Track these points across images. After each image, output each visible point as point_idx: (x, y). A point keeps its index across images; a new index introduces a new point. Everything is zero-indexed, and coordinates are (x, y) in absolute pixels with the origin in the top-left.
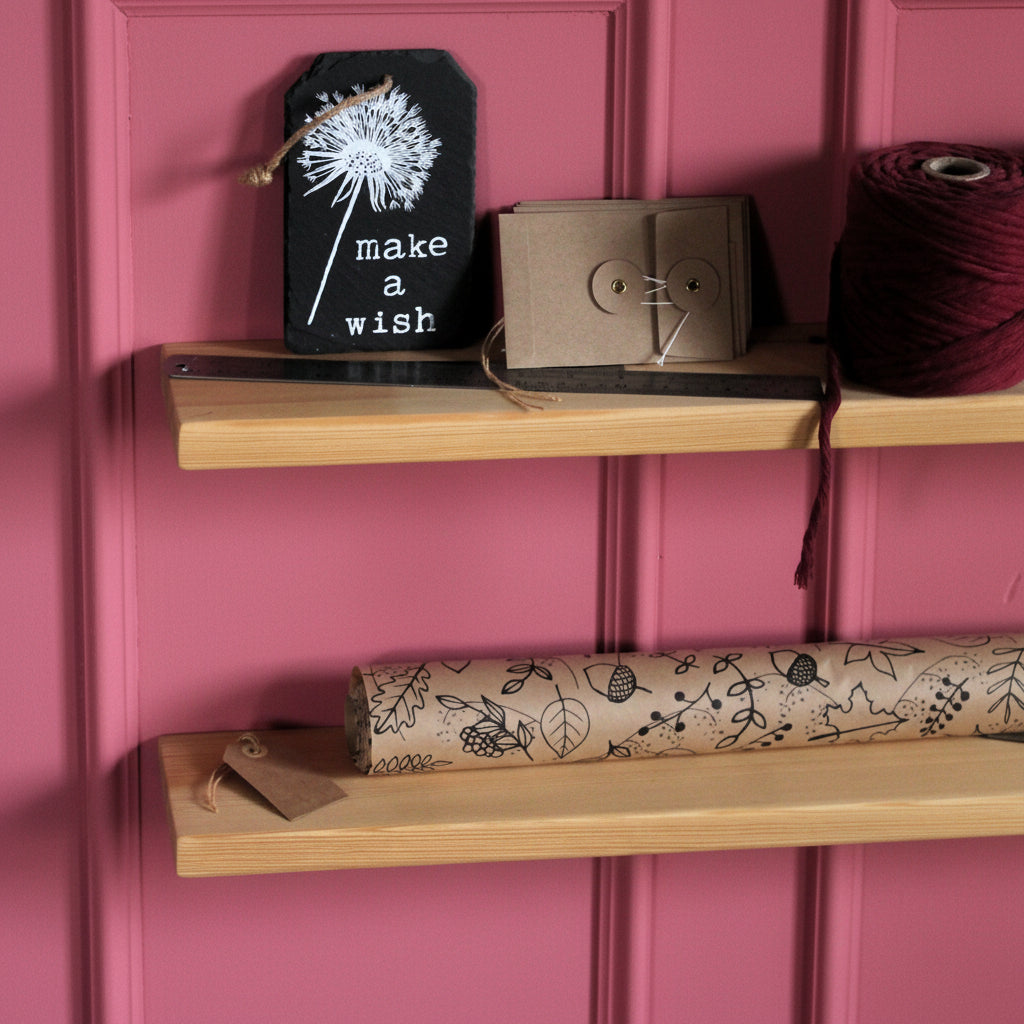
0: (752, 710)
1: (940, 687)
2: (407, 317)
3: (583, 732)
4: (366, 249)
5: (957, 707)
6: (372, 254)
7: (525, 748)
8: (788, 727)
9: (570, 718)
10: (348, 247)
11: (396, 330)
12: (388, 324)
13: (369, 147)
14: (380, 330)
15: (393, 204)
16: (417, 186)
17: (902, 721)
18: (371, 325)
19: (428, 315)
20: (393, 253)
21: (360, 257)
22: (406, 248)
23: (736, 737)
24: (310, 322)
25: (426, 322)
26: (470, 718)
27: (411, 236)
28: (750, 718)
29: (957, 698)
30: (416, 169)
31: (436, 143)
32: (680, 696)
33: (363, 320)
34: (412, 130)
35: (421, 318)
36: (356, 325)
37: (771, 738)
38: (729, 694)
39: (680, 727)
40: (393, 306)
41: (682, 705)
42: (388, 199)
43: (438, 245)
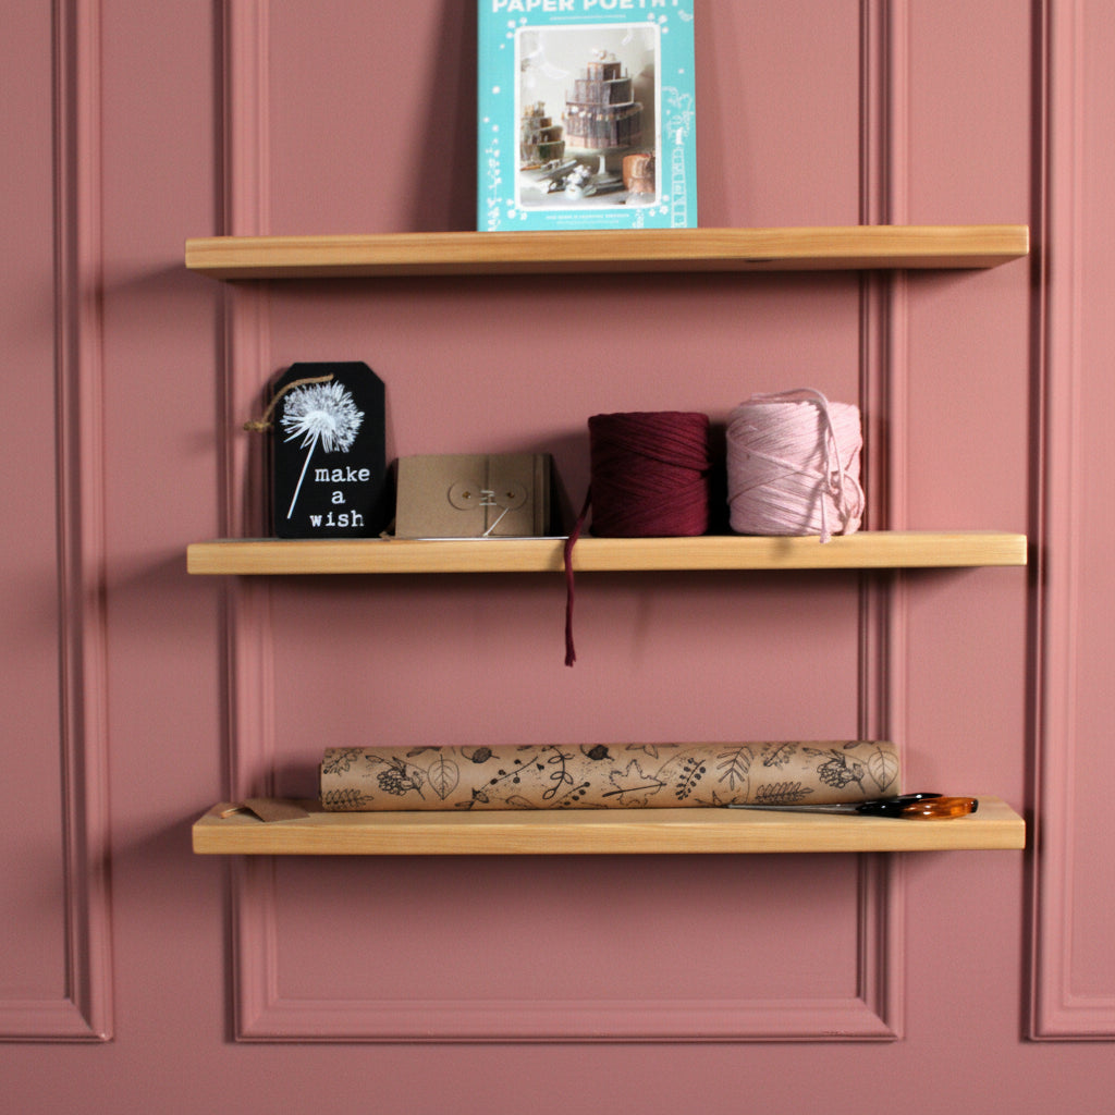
0: (563, 773)
1: (686, 764)
2: (346, 516)
3: (454, 784)
4: (321, 475)
5: (698, 777)
6: (325, 478)
7: (418, 789)
8: (587, 784)
9: (445, 778)
10: (310, 473)
11: (340, 524)
12: (335, 519)
13: (322, 415)
14: (331, 524)
15: (337, 449)
16: (351, 439)
17: (661, 784)
18: (325, 520)
19: (360, 516)
20: (337, 478)
21: (317, 480)
22: (345, 476)
23: (555, 789)
24: (289, 516)
25: (358, 520)
26: (385, 767)
27: (348, 468)
28: (562, 777)
29: (698, 771)
30: (350, 428)
31: (361, 414)
32: (517, 762)
33: (320, 517)
34: (346, 406)
35: (355, 517)
36: (316, 520)
37: (577, 793)
38: (549, 762)
39: (517, 780)
40: (338, 510)
41: (519, 766)
42: (334, 445)
43: (364, 474)
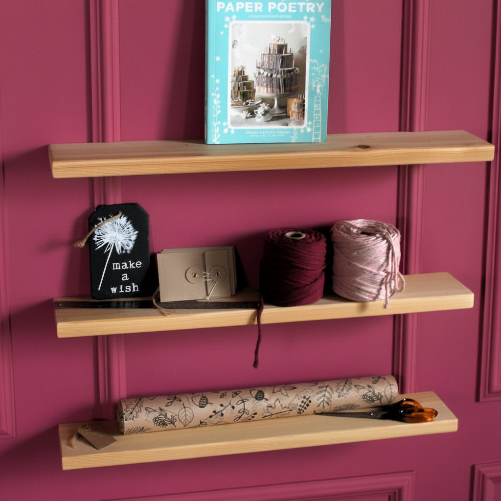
0: (244, 409)
1: (302, 399)
2: (130, 286)
3: (192, 418)
4: (116, 266)
5: (308, 405)
6: (118, 267)
7: (174, 424)
8: (256, 414)
9: (187, 413)
10: (110, 265)
11: (126, 291)
12: (124, 289)
13: (115, 234)
14: (122, 291)
15: (124, 252)
16: (131, 245)
17: (291, 410)
18: (118, 290)
19: (137, 286)
20: (124, 267)
21: (114, 269)
22: (128, 265)
23: (240, 417)
24: (99, 290)
25: (136, 288)
26: (156, 414)
27: (130, 261)
28: (244, 411)
29: (308, 402)
30: (131, 240)
31: (137, 232)
32: (222, 405)
33: (116, 288)
34: (128, 228)
35: (134, 287)
36: (114, 290)
37: (250, 418)
38: (237, 404)
39: (222, 415)
40: (126, 283)
41: (222, 408)
42: (122, 249)
43: (139, 264)
